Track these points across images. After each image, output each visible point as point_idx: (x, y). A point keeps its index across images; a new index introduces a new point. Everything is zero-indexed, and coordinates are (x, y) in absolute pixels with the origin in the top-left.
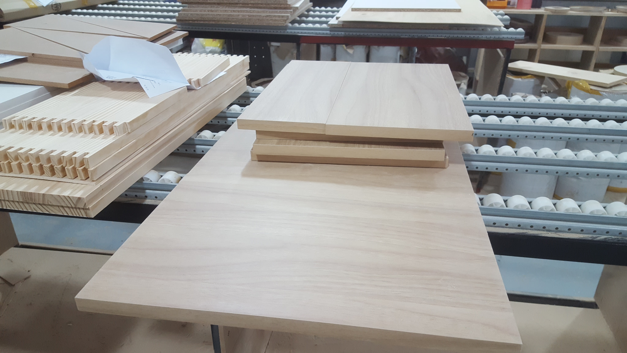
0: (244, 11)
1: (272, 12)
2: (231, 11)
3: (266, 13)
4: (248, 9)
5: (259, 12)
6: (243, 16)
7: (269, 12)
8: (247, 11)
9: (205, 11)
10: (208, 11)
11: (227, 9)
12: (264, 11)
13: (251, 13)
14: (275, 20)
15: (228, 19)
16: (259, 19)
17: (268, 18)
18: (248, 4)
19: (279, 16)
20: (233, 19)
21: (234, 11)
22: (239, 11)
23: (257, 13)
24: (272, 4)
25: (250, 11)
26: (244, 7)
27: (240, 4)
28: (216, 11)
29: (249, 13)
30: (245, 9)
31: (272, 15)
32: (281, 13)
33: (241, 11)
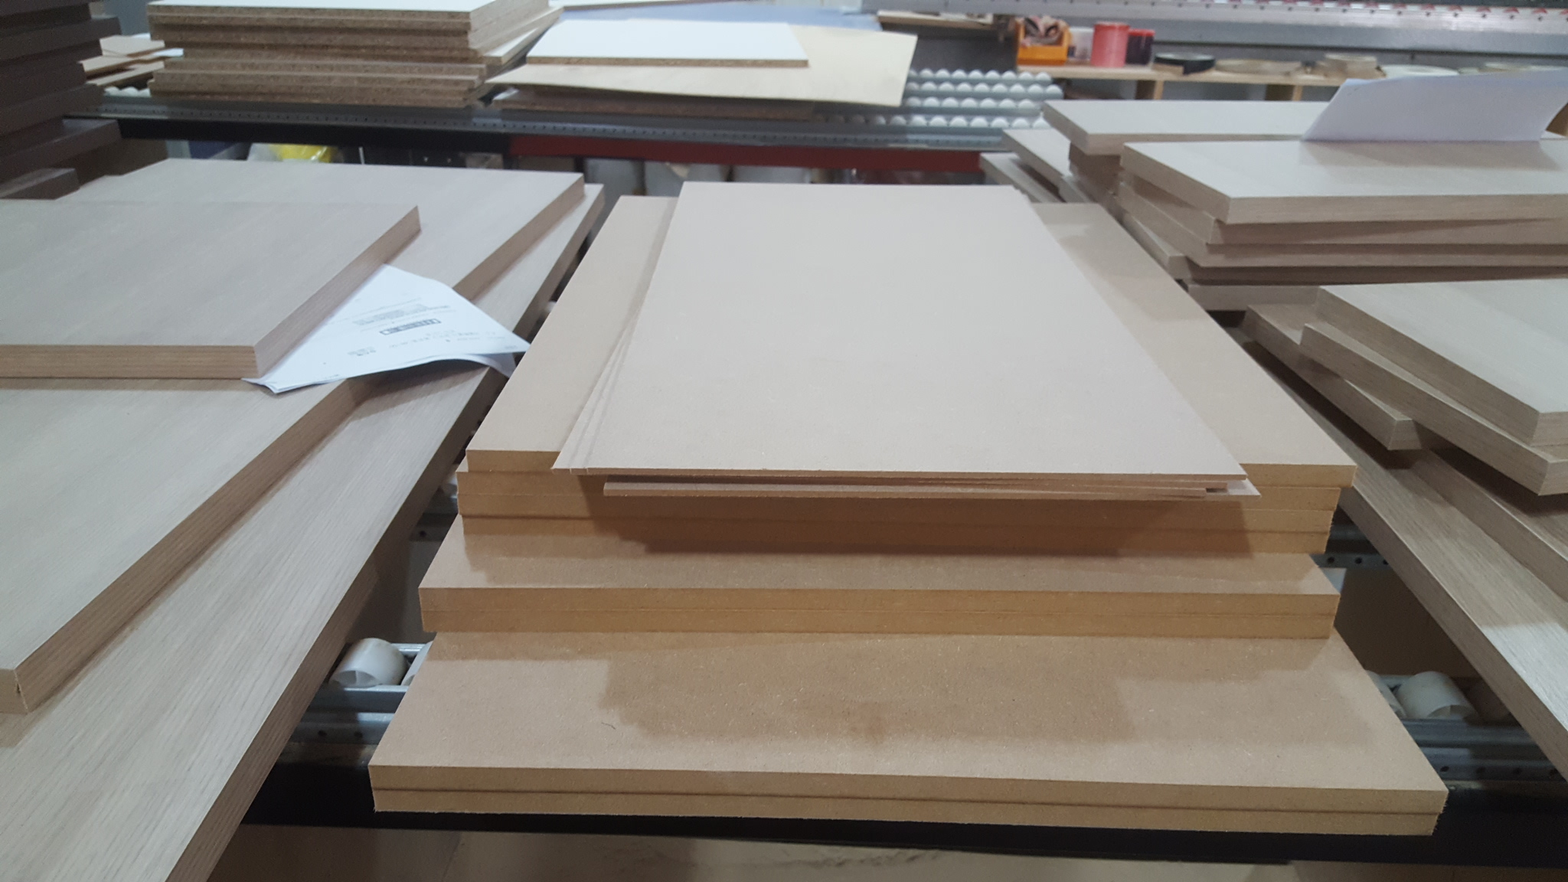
0: (347, 67)
1: (428, 71)
2: (311, 67)
3: (411, 72)
4: (359, 62)
5: (389, 70)
6: (344, 79)
7: (419, 70)
8: (356, 69)
9: (234, 67)
10: (244, 66)
11: (299, 61)
12: (405, 67)
13: (367, 71)
14: (436, 93)
15: (302, 88)
16: (389, 90)
17: (415, 86)
18: (356, 48)
19: (446, 82)
20: (316, 88)
21: (318, 67)
22: (332, 68)
23: (385, 72)
24: (426, 48)
25: (364, 66)
26: (346, 56)
27: (333, 47)
28: (266, 67)
29: (360, 72)
30: (349, 62)
31: (425, 79)
32: (453, 73)
33: (339, 68)
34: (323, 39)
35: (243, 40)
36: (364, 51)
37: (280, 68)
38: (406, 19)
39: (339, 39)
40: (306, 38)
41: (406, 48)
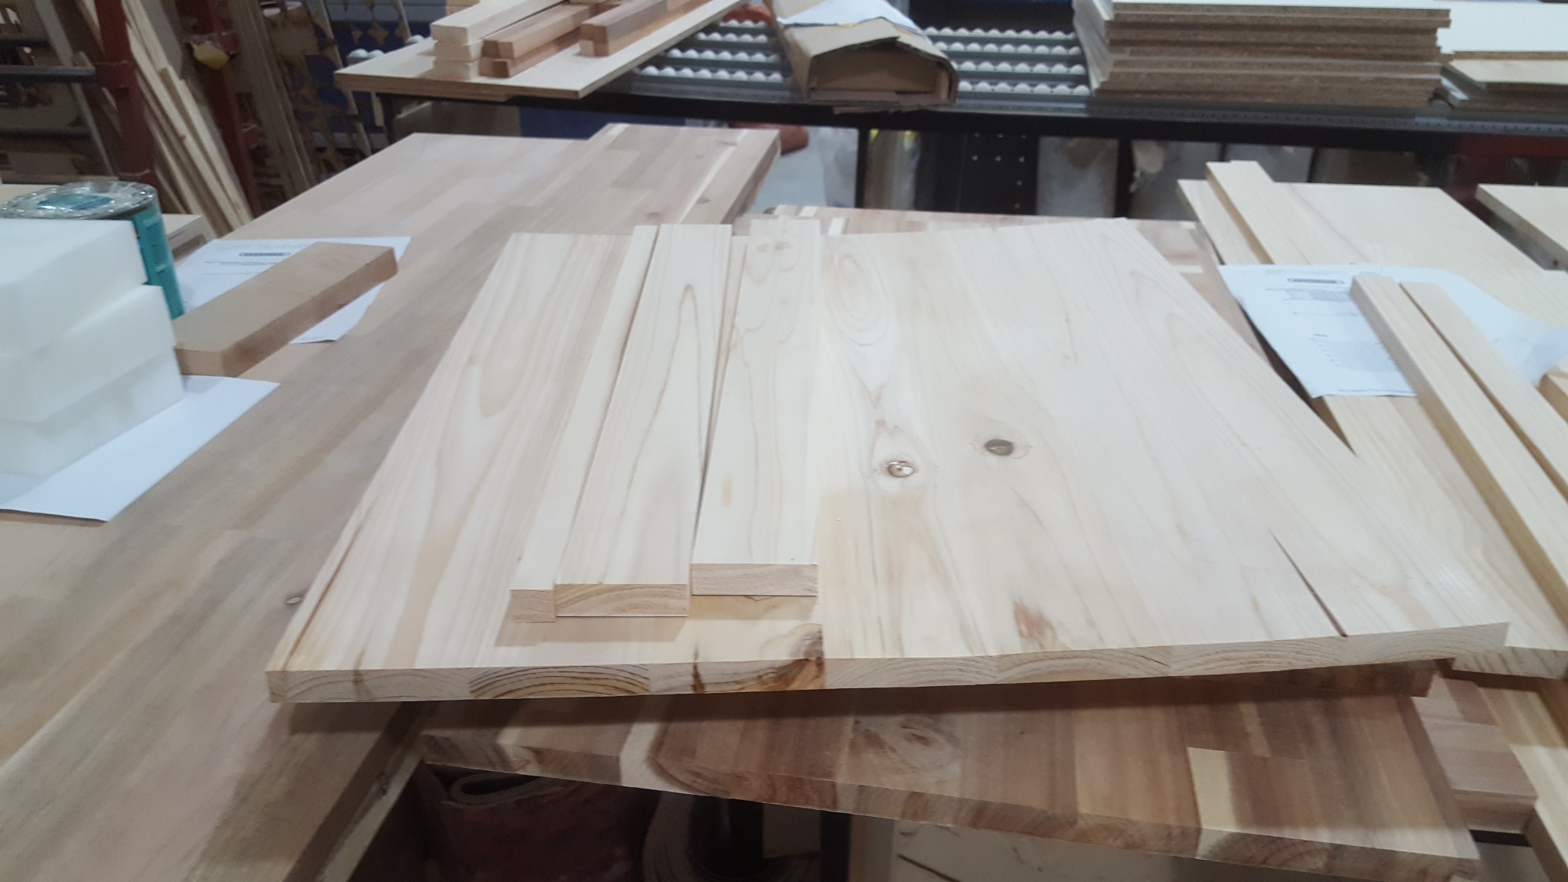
0: (1299, 65)
2: (1263, 66)
4: (1309, 60)
5: (1343, 68)
6: (1306, 79)
8: (1309, 67)
9: (1183, 65)
10: (1194, 65)
11: (1245, 59)
12: (1358, 65)
13: (1319, 69)
15: (1259, 87)
16: (1351, 89)
18: (1313, 46)
19: (1412, 82)
20: (1273, 87)
22: (1284, 66)
24: (1386, 46)
25: (1318, 65)
26: (1295, 53)
27: (1286, 45)
28: (1216, 65)
30: (1296, 60)
31: (1389, 79)
32: (1412, 72)
33: (1291, 66)
34: (1284, 37)
35: (1201, 38)
36: (1319, 49)
37: (1232, 66)
38: (1382, 17)
39: (1300, 37)
40: (1267, 37)
41: (1366, 46)
